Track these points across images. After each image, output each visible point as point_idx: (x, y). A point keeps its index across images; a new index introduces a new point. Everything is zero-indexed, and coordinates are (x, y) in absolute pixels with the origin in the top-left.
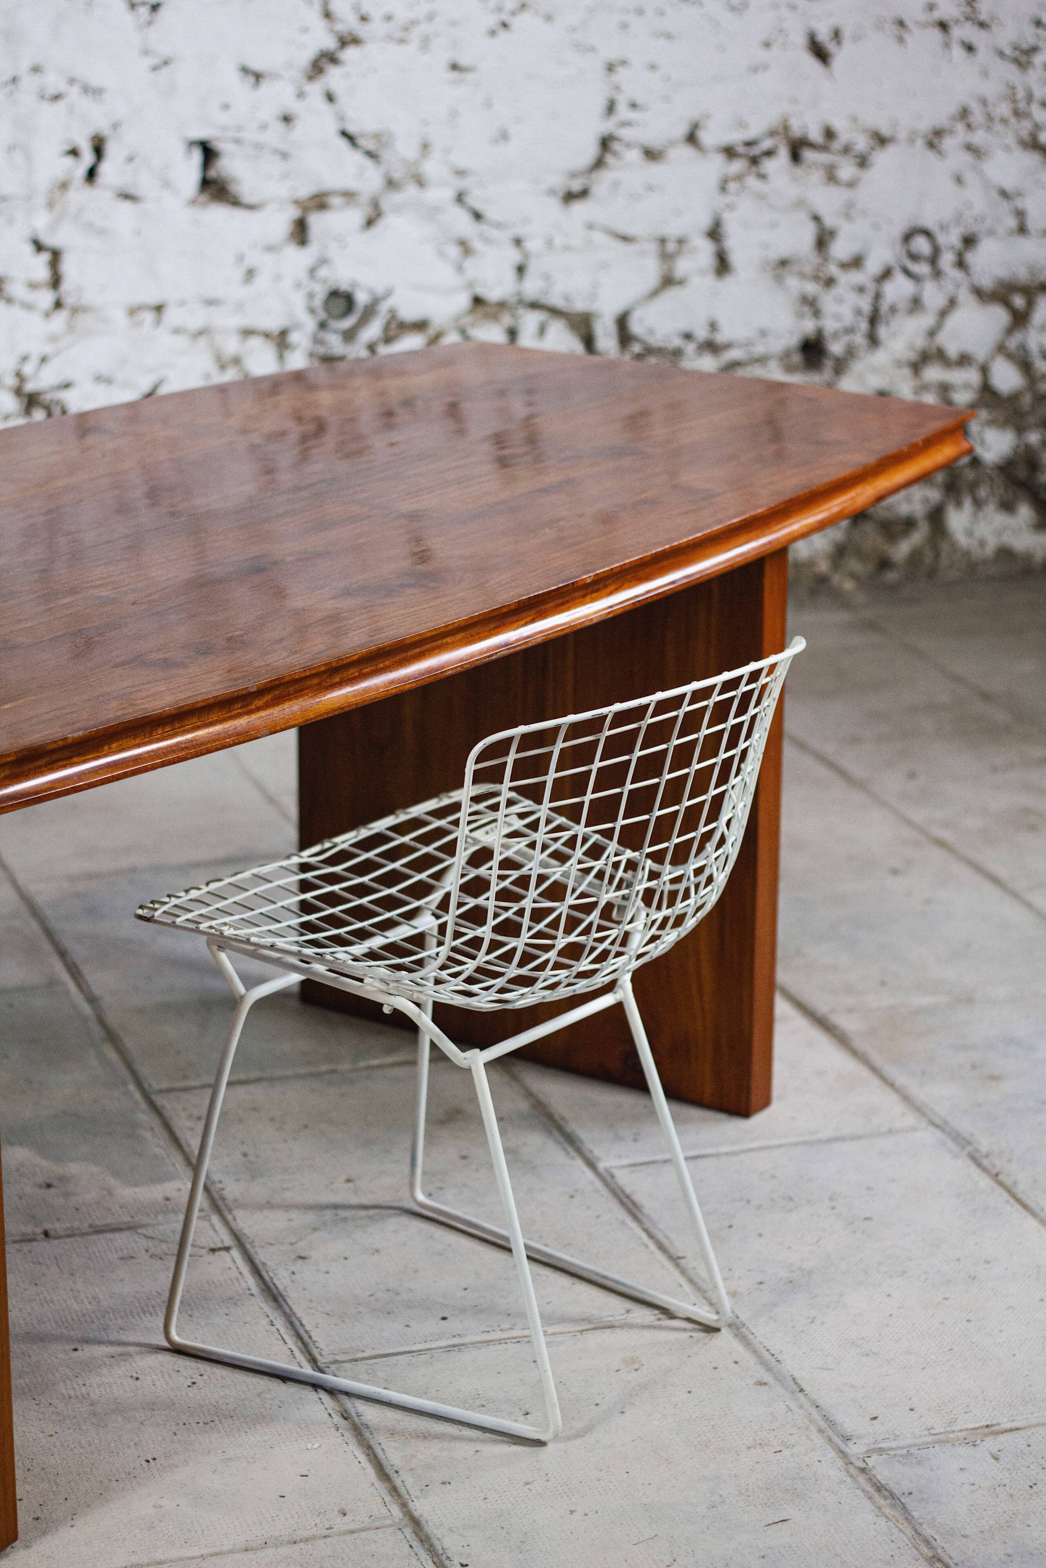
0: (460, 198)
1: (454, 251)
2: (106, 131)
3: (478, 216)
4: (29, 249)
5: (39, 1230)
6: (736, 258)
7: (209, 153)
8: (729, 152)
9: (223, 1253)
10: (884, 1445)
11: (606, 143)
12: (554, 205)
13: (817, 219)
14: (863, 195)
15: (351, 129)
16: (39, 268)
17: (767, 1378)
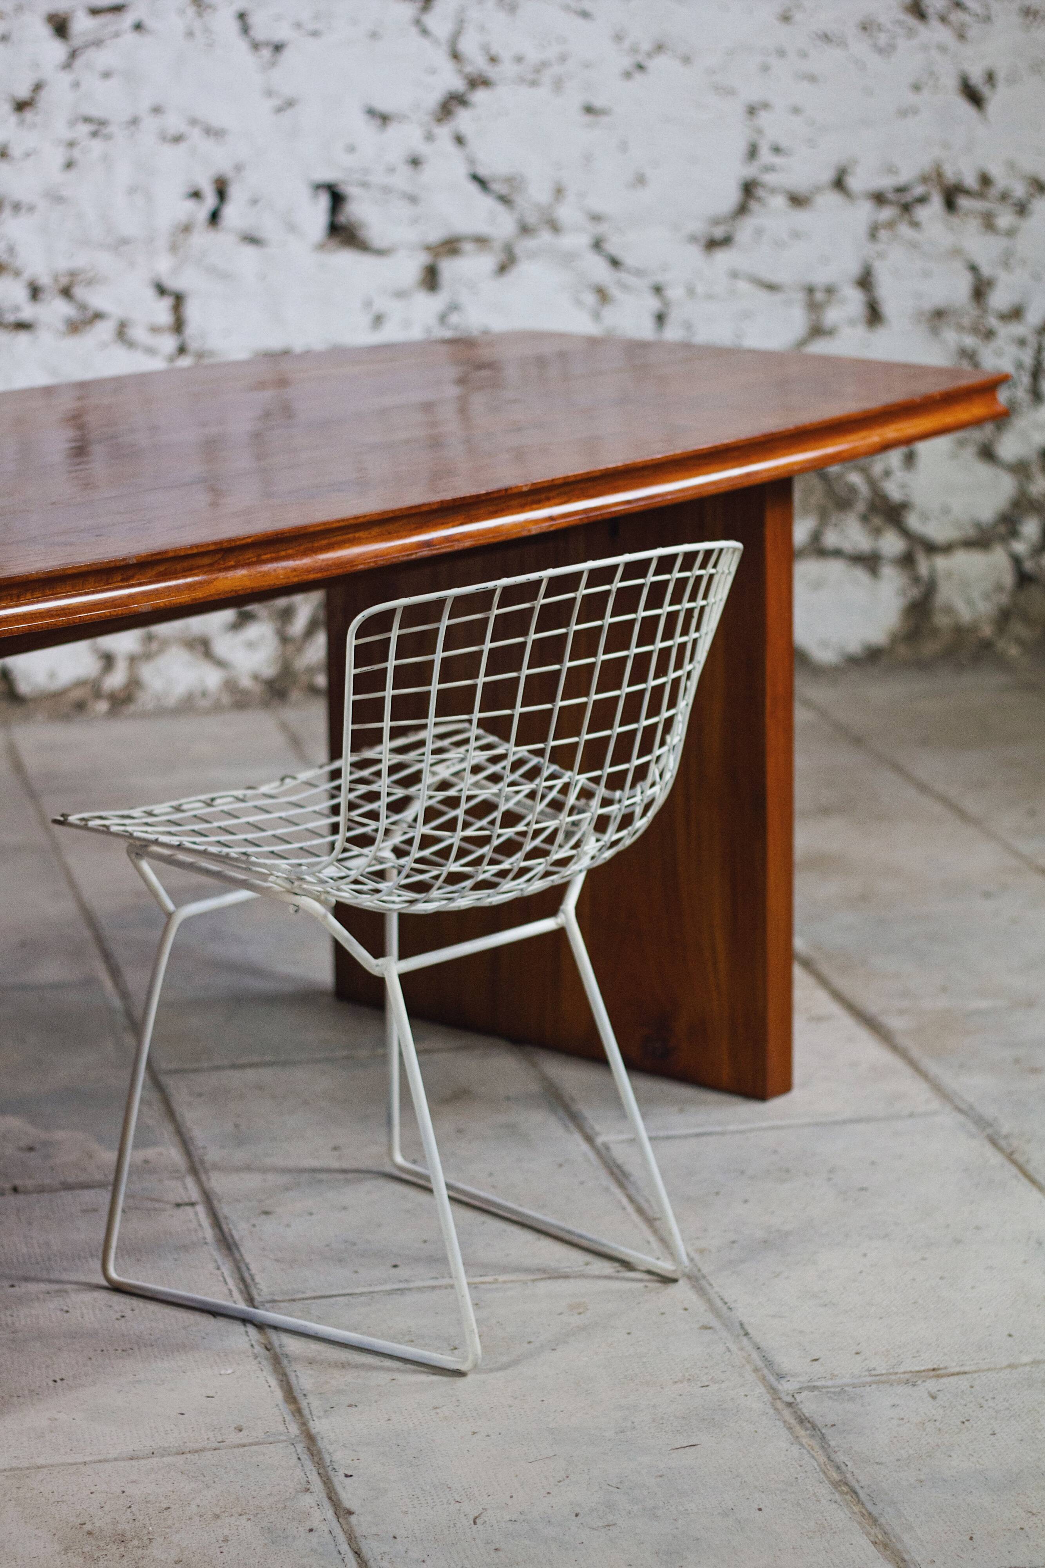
0: (597, 245)
1: (590, 299)
2: (229, 173)
3: (615, 263)
4: (151, 292)
5: (8, 1186)
6: (889, 307)
7: (337, 198)
8: (879, 198)
9: (189, 1209)
10: (818, 1383)
11: (749, 189)
12: (695, 253)
13: (974, 269)
14: (1023, 245)
15: (482, 172)
16: (162, 311)
17: (715, 1323)
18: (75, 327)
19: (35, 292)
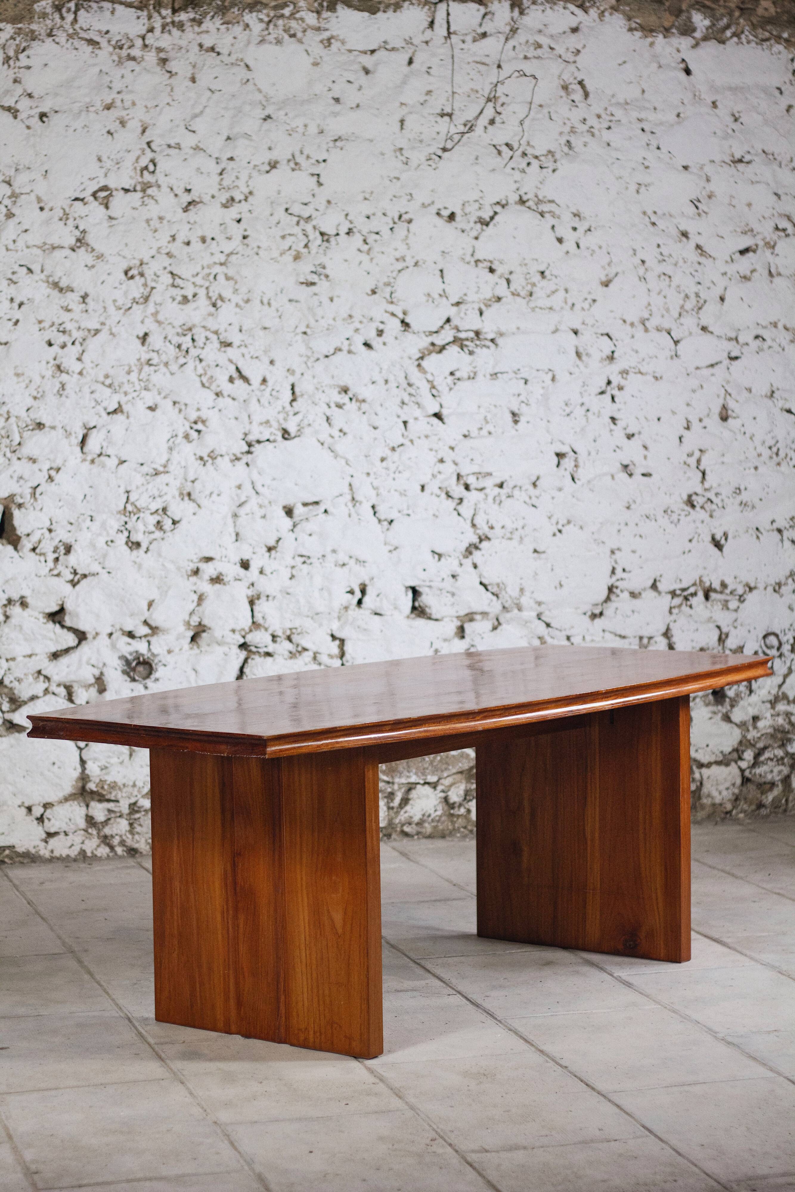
0: (539, 617)
2: (367, 582)
3: (548, 625)
4: (330, 638)
6: (678, 644)
7: (416, 593)
8: (673, 594)
10: (732, 1034)
11: (611, 589)
12: (586, 619)
13: (718, 627)
14: (742, 616)
15: (485, 581)
16: (334, 648)
18: (292, 655)
19: (274, 637)
